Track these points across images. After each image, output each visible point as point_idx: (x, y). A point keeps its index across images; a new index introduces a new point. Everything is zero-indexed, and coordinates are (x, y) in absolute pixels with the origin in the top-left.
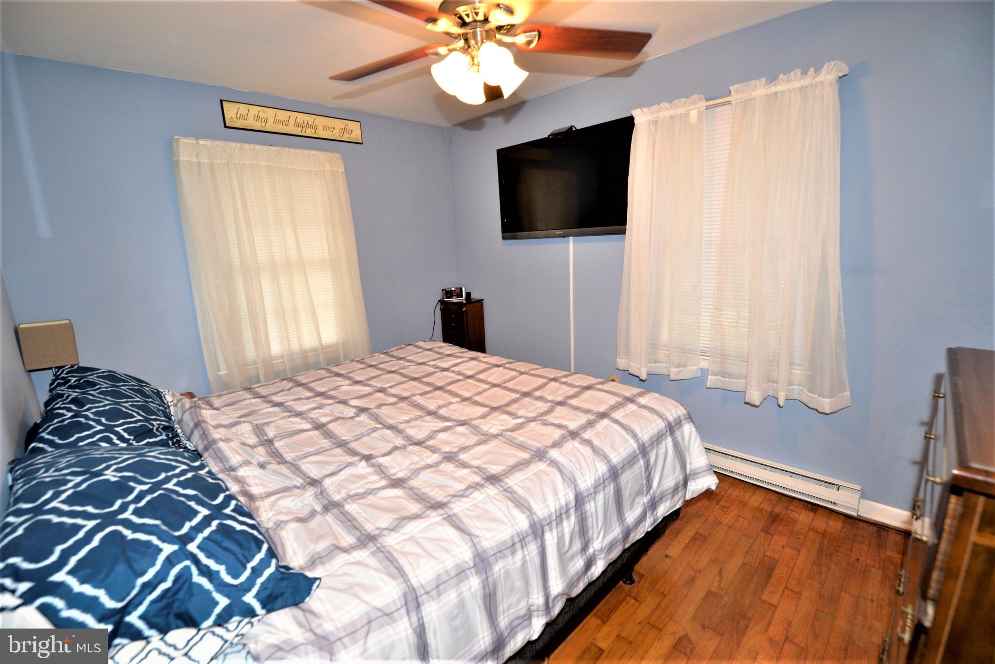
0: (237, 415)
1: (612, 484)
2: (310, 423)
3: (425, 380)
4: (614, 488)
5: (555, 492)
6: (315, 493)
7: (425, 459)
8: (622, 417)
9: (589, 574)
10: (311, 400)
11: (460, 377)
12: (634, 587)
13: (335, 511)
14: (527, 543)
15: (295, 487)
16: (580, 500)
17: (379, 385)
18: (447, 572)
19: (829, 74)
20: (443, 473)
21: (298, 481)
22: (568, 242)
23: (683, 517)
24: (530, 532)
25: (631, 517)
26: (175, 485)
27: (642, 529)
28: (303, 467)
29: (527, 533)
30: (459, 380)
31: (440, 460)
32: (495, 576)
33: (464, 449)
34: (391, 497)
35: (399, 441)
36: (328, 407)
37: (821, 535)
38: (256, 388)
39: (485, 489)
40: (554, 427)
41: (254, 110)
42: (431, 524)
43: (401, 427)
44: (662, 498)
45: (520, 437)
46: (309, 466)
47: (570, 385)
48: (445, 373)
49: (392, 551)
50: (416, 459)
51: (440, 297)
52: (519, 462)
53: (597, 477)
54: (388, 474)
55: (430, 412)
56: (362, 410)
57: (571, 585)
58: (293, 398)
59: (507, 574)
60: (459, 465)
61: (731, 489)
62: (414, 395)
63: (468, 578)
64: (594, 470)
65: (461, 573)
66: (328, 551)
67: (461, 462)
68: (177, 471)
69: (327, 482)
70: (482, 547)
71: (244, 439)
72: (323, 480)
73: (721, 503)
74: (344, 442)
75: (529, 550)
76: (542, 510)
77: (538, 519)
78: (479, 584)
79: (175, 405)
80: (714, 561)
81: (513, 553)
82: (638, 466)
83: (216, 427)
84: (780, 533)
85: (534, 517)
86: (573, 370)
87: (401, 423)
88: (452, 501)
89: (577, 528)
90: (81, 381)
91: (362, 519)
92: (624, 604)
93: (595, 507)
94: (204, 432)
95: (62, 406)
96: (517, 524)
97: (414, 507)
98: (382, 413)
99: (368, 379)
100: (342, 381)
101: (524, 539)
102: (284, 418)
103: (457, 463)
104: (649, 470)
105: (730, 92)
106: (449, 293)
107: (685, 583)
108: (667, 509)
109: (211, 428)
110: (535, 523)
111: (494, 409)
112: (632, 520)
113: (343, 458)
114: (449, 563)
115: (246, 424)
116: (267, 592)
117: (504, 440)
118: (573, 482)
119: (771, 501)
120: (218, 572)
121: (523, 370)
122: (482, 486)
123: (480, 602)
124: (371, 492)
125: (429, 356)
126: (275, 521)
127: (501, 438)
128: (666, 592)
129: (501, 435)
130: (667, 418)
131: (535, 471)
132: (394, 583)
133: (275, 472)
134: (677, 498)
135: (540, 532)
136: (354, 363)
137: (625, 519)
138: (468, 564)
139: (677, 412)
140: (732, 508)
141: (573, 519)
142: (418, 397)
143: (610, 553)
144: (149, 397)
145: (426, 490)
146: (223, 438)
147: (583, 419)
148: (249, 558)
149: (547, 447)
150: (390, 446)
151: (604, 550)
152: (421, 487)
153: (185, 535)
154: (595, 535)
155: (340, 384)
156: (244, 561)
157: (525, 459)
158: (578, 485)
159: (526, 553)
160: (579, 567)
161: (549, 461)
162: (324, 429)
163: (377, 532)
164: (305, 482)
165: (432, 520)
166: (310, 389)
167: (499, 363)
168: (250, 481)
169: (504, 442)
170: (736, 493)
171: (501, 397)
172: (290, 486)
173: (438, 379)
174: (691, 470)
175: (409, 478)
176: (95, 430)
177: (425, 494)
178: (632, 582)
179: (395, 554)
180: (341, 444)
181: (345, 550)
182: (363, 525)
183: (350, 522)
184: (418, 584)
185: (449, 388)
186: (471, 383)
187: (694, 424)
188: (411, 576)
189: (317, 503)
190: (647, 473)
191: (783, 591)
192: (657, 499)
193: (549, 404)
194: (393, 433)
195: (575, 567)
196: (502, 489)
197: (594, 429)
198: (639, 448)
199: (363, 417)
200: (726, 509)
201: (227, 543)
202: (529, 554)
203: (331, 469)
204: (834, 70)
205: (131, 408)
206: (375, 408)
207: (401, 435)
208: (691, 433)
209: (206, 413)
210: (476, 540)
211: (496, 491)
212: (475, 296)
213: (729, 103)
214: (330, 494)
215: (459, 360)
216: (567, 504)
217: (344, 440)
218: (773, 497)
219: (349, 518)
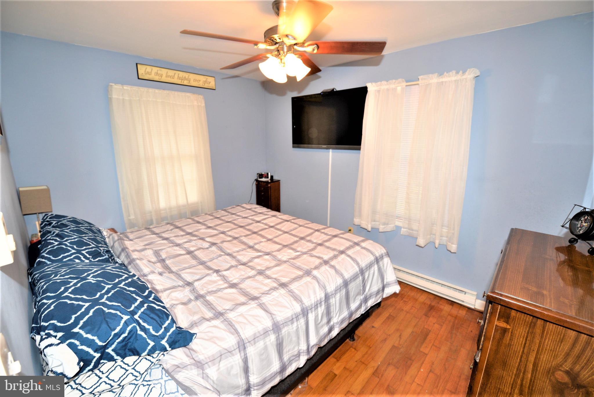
0: (143, 244)
1: (344, 289)
2: (185, 250)
3: (247, 227)
4: (345, 291)
5: (315, 293)
6: (190, 290)
7: (247, 273)
8: (352, 253)
9: (330, 335)
10: (184, 237)
11: (266, 227)
12: (355, 343)
13: (202, 299)
14: (299, 318)
15: (179, 286)
16: (327, 297)
17: (222, 230)
18: (259, 332)
19: (470, 75)
20: (257, 281)
21: (181, 283)
22: (329, 152)
23: (383, 306)
24: (301, 313)
25: (353, 306)
26: (123, 285)
27: (359, 313)
28: (183, 275)
29: (299, 313)
30: (266, 229)
31: (256, 274)
32: (283, 335)
33: (268, 268)
34: (230, 293)
35: (234, 263)
36: (194, 241)
37: (454, 318)
38: (152, 228)
39: (279, 290)
40: (317, 258)
41: (155, 69)
42: (251, 308)
43: (235, 254)
44: (371, 296)
45: (298, 262)
46: (186, 275)
47: (326, 234)
48: (258, 224)
49: (231, 320)
50: (243, 273)
51: (256, 178)
52: (297, 276)
53: (337, 285)
54: (228, 281)
55: (250, 246)
56: (214, 244)
57: (321, 341)
58: (173, 235)
59: (289, 334)
60: (266, 277)
61: (410, 292)
62: (241, 236)
63: (269, 335)
64: (335, 282)
65: (266, 333)
66: (200, 320)
67: (266, 275)
68: (123, 278)
69: (196, 284)
70: (277, 320)
71: (149, 258)
72: (194, 283)
73: (404, 299)
74: (204, 262)
75: (300, 322)
76: (308, 302)
77: (305, 307)
78: (275, 338)
79: (109, 237)
80: (397, 330)
81: (292, 323)
82: (359, 280)
83: (133, 251)
84: (433, 316)
85: (303, 305)
86: (328, 225)
87: (234, 252)
88: (262, 296)
89: (325, 312)
90: (59, 224)
91: (216, 304)
92: (349, 351)
93: (335, 301)
94: (127, 254)
95: (52, 238)
96: (295, 309)
97: (243, 299)
98: (224, 246)
99: (216, 226)
100: (201, 226)
101: (298, 316)
102: (170, 247)
103: (265, 276)
104: (364, 282)
105: (419, 79)
106: (261, 176)
107: (381, 341)
108: (373, 303)
109: (131, 252)
110: (303, 308)
111: (285, 246)
112: (354, 308)
113: (203, 271)
114: (260, 328)
115: (150, 250)
116: (172, 339)
117: (289, 264)
118: (324, 288)
119: (430, 299)
120: (149, 329)
121: (301, 224)
122: (277, 289)
123: (275, 347)
124: (219, 290)
125: (249, 213)
126: (170, 304)
127: (288, 263)
128: (371, 346)
129: (288, 261)
130: (375, 255)
131: (305, 281)
132: (233, 337)
133: (167, 277)
134: (378, 297)
135: (306, 313)
136: (207, 216)
137: (350, 307)
138: (269, 328)
139: (381, 251)
140: (410, 302)
141: (323, 307)
142: (243, 237)
143: (342, 325)
144: (95, 233)
145: (248, 290)
146: (139, 258)
147: (332, 254)
148: (163, 323)
149: (312, 269)
150: (229, 265)
151: (339, 323)
152: (245, 288)
153: (132, 311)
154: (334, 315)
155: (200, 228)
156: (161, 324)
157: (300, 275)
158: (326, 290)
159: (299, 323)
160: (325, 332)
161: (312, 277)
162: (193, 254)
163: (224, 311)
164: (184, 283)
165: (252, 306)
166: (183, 231)
167: (288, 219)
168: (155, 282)
169: (289, 265)
170: (412, 294)
171: (288, 239)
172: (176, 285)
173: (255, 227)
174: (386, 282)
175: (240, 283)
176: (71, 252)
177: (248, 292)
178: (354, 340)
179: (233, 323)
180: (203, 263)
181: (208, 320)
182: (217, 307)
183: (209, 305)
184: (245, 338)
185: (260, 233)
186: (272, 231)
187: (390, 258)
188: (241, 334)
189: (191, 295)
190: (363, 284)
191: (432, 347)
192: (368, 297)
193: (314, 245)
194: (230, 257)
195: (323, 331)
196: (288, 291)
197: (337, 260)
198: (360, 270)
199: (214, 248)
200: (406, 303)
201: (152, 315)
202: (300, 324)
203: (198, 277)
204: (472, 73)
205: (88, 240)
206: (220, 243)
207: (234, 259)
208: (388, 263)
209: (127, 243)
210: (274, 317)
211: (285, 292)
212: (276, 178)
213: (418, 84)
214: (198, 290)
215: (266, 217)
216: (320, 299)
217: (204, 261)
218: (432, 297)
219: (209, 303)
